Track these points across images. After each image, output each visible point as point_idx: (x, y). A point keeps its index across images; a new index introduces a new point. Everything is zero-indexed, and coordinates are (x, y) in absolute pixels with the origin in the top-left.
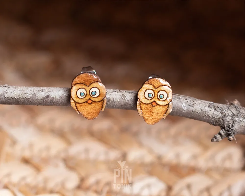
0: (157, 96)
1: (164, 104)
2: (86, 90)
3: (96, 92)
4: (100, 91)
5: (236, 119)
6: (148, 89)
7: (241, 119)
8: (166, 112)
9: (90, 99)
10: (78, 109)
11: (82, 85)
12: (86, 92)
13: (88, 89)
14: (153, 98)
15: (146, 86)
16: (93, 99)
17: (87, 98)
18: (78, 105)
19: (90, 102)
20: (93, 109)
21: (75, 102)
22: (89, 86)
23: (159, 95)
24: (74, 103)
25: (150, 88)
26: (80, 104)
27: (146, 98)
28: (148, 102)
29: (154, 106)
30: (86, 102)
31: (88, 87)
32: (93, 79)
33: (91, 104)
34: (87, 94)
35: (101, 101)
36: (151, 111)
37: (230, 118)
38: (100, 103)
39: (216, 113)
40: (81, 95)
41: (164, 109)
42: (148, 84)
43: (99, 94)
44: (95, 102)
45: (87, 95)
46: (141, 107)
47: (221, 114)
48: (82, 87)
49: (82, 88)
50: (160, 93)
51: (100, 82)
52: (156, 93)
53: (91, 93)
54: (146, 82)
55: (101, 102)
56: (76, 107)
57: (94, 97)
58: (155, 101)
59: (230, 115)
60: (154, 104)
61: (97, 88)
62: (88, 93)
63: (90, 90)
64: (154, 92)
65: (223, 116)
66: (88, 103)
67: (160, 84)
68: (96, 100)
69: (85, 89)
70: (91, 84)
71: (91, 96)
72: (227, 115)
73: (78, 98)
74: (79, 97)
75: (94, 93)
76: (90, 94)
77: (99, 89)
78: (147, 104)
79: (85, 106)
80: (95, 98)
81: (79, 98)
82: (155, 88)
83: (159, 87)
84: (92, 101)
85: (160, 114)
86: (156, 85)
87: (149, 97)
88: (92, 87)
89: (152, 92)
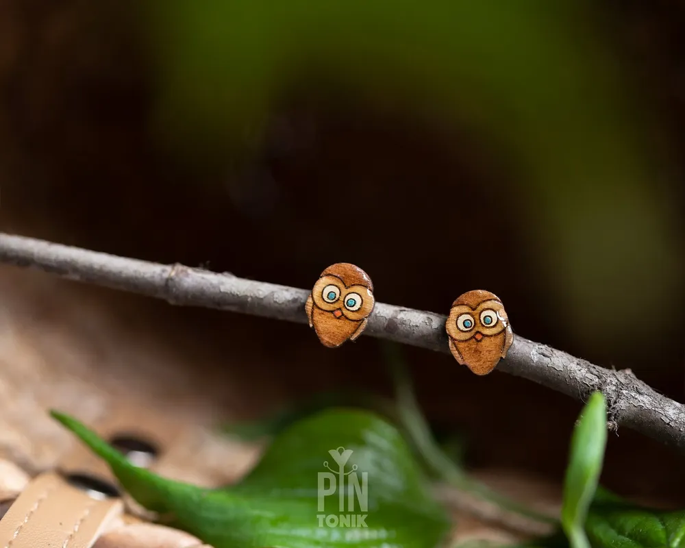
0: (480, 321)
1: (496, 332)
2: (340, 292)
3: (355, 303)
4: (362, 303)
5: (624, 392)
6: (461, 314)
7: (633, 394)
8: (504, 345)
9: (340, 309)
10: (314, 319)
11: (340, 281)
12: (340, 295)
13: (345, 292)
14: (474, 326)
15: (455, 310)
16: (345, 312)
17: (336, 306)
18: (316, 310)
19: (338, 313)
20: (338, 327)
21: (314, 303)
22: (349, 287)
23: (482, 319)
24: (311, 305)
25: (463, 312)
26: (321, 311)
27: (462, 331)
28: (468, 336)
29: (480, 341)
30: (332, 312)
31: (347, 288)
32: (360, 279)
33: (339, 318)
34: (338, 299)
35: (357, 321)
36: (476, 351)
37: (614, 388)
38: (353, 323)
39: (589, 375)
40: (329, 296)
41: (499, 340)
42: (458, 305)
43: (359, 309)
44: (347, 318)
45: (339, 302)
46: (457, 349)
47: (597, 379)
48: (337, 284)
49: (336, 286)
50: (483, 315)
51: (370, 290)
52: (477, 317)
53: (346, 301)
54: (454, 303)
55: (356, 323)
56: (312, 312)
57: (348, 310)
58: (479, 330)
59: (614, 383)
60: (479, 337)
61: (360, 296)
62: (342, 299)
63: (348, 294)
64: (472, 316)
65: (600, 382)
66: (334, 315)
67: (480, 300)
68: (350, 315)
69: (340, 290)
70: (354, 285)
71: (345, 306)
72: (608, 381)
73: (321, 299)
74: (324, 297)
75: (351, 303)
76: (344, 302)
77: (362, 300)
78: (466, 341)
79: (328, 317)
80: (349, 312)
81: (324, 299)
82: (474, 309)
83: (479, 305)
84: (343, 314)
85: (494, 352)
86: (473, 303)
87: (466, 327)
88: (352, 291)
89: (468, 317)
